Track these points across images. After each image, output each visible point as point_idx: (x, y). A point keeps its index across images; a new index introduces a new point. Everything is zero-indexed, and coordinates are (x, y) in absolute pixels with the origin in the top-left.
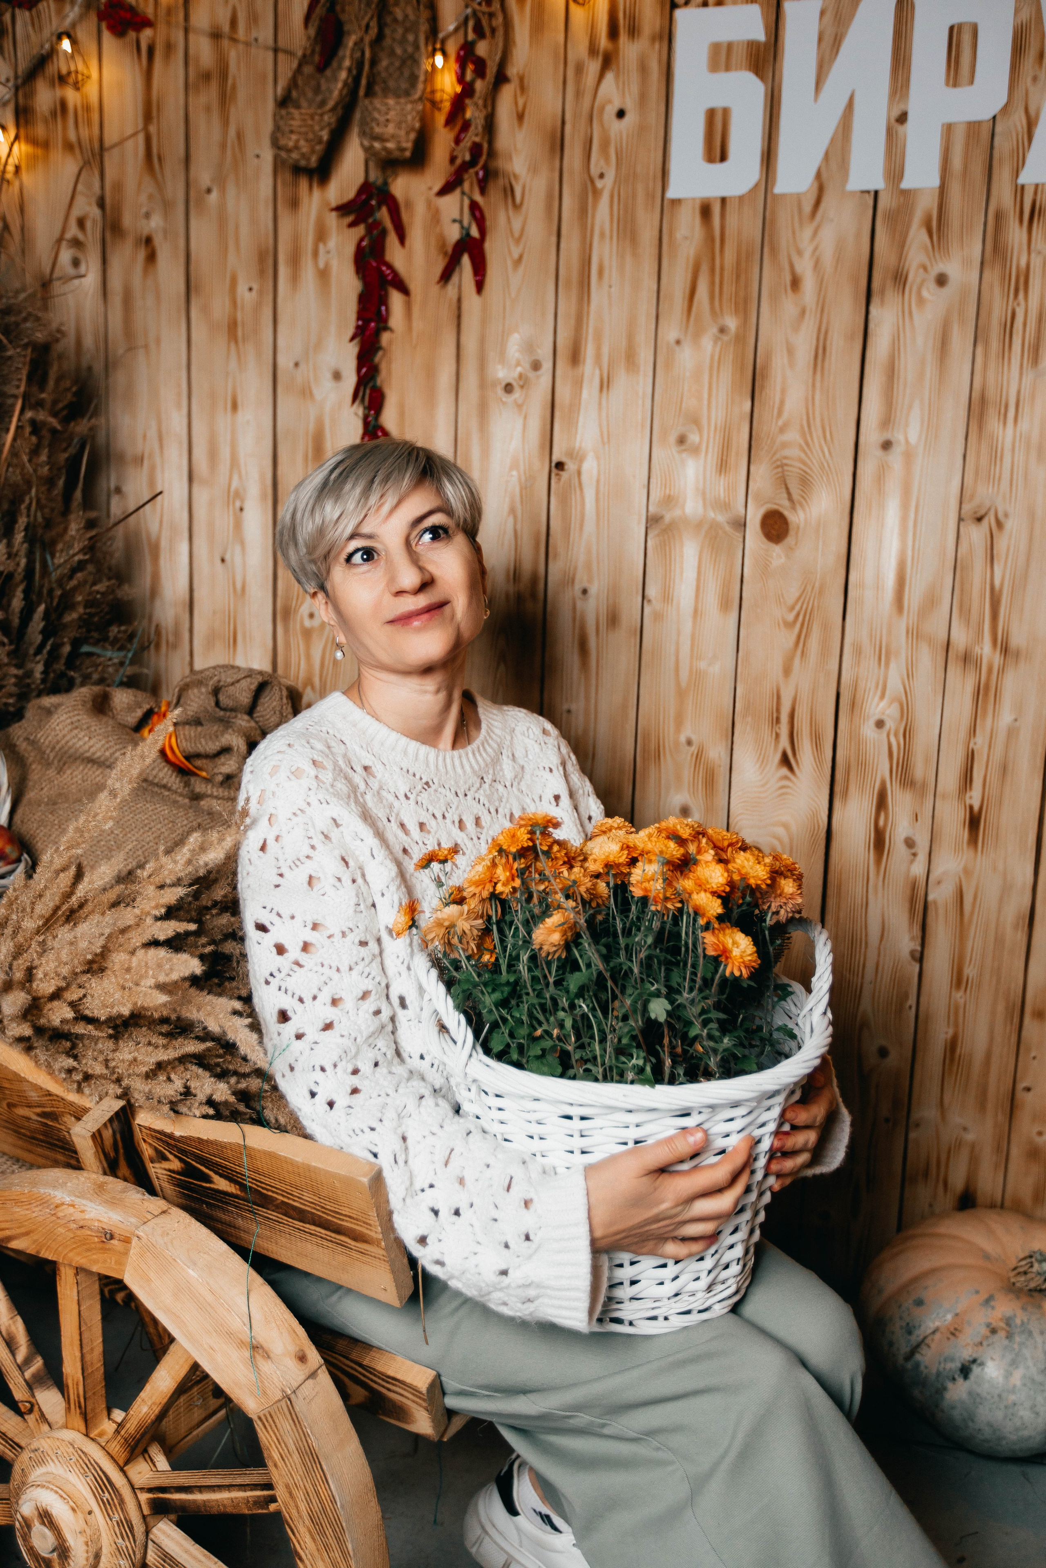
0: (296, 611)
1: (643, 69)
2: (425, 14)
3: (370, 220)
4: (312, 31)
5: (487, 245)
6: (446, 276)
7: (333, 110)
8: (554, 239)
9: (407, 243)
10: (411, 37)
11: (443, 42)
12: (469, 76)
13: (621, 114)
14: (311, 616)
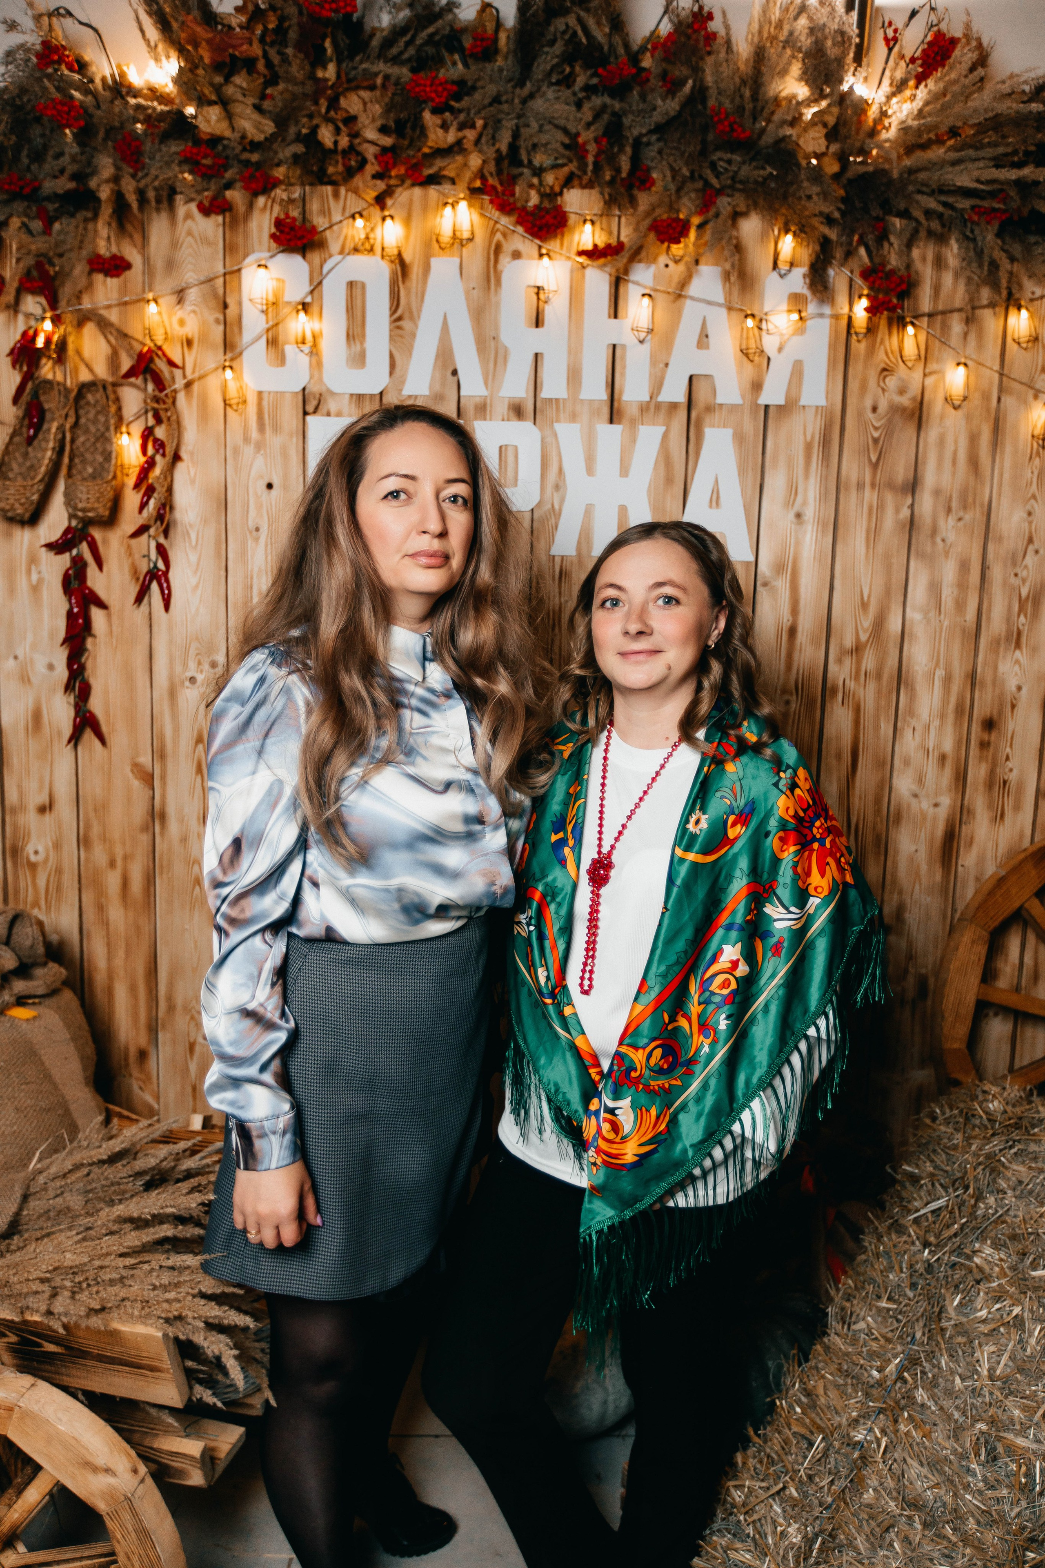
0: (22, 849)
1: (285, 455)
2: (113, 409)
3: (74, 552)
4: (20, 413)
5: (171, 575)
6: (139, 600)
7: (41, 481)
8: (223, 573)
9: (105, 568)
10: (102, 419)
11: (128, 425)
12: (150, 451)
13: (270, 486)
14: (36, 852)
